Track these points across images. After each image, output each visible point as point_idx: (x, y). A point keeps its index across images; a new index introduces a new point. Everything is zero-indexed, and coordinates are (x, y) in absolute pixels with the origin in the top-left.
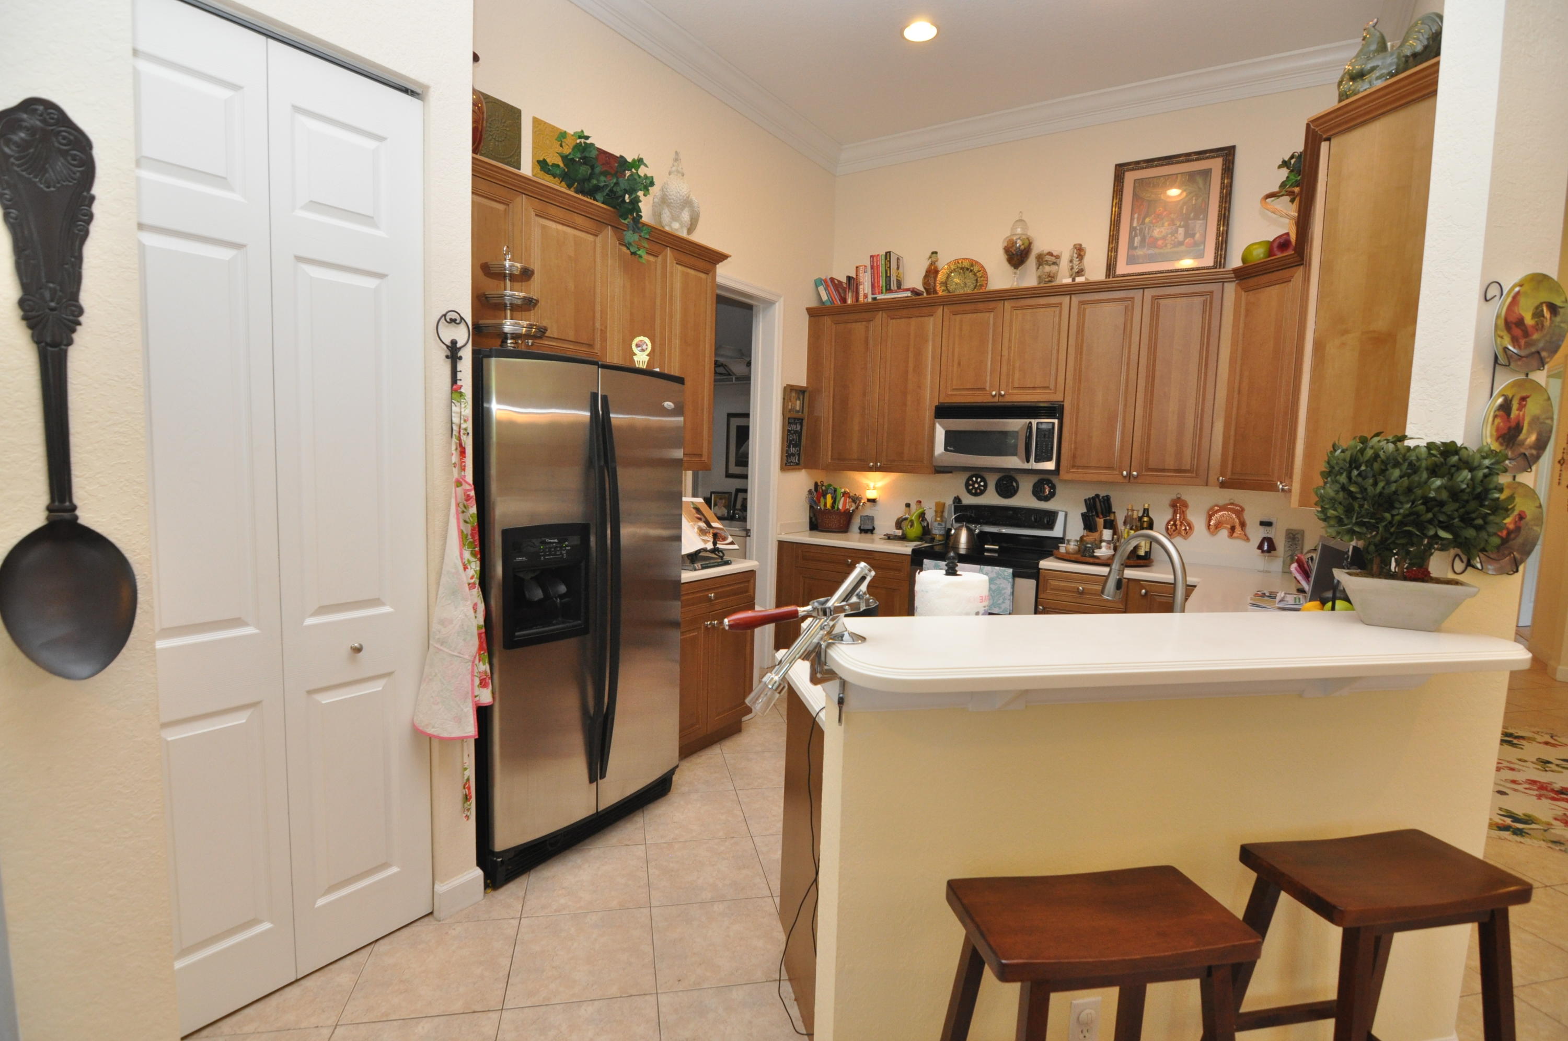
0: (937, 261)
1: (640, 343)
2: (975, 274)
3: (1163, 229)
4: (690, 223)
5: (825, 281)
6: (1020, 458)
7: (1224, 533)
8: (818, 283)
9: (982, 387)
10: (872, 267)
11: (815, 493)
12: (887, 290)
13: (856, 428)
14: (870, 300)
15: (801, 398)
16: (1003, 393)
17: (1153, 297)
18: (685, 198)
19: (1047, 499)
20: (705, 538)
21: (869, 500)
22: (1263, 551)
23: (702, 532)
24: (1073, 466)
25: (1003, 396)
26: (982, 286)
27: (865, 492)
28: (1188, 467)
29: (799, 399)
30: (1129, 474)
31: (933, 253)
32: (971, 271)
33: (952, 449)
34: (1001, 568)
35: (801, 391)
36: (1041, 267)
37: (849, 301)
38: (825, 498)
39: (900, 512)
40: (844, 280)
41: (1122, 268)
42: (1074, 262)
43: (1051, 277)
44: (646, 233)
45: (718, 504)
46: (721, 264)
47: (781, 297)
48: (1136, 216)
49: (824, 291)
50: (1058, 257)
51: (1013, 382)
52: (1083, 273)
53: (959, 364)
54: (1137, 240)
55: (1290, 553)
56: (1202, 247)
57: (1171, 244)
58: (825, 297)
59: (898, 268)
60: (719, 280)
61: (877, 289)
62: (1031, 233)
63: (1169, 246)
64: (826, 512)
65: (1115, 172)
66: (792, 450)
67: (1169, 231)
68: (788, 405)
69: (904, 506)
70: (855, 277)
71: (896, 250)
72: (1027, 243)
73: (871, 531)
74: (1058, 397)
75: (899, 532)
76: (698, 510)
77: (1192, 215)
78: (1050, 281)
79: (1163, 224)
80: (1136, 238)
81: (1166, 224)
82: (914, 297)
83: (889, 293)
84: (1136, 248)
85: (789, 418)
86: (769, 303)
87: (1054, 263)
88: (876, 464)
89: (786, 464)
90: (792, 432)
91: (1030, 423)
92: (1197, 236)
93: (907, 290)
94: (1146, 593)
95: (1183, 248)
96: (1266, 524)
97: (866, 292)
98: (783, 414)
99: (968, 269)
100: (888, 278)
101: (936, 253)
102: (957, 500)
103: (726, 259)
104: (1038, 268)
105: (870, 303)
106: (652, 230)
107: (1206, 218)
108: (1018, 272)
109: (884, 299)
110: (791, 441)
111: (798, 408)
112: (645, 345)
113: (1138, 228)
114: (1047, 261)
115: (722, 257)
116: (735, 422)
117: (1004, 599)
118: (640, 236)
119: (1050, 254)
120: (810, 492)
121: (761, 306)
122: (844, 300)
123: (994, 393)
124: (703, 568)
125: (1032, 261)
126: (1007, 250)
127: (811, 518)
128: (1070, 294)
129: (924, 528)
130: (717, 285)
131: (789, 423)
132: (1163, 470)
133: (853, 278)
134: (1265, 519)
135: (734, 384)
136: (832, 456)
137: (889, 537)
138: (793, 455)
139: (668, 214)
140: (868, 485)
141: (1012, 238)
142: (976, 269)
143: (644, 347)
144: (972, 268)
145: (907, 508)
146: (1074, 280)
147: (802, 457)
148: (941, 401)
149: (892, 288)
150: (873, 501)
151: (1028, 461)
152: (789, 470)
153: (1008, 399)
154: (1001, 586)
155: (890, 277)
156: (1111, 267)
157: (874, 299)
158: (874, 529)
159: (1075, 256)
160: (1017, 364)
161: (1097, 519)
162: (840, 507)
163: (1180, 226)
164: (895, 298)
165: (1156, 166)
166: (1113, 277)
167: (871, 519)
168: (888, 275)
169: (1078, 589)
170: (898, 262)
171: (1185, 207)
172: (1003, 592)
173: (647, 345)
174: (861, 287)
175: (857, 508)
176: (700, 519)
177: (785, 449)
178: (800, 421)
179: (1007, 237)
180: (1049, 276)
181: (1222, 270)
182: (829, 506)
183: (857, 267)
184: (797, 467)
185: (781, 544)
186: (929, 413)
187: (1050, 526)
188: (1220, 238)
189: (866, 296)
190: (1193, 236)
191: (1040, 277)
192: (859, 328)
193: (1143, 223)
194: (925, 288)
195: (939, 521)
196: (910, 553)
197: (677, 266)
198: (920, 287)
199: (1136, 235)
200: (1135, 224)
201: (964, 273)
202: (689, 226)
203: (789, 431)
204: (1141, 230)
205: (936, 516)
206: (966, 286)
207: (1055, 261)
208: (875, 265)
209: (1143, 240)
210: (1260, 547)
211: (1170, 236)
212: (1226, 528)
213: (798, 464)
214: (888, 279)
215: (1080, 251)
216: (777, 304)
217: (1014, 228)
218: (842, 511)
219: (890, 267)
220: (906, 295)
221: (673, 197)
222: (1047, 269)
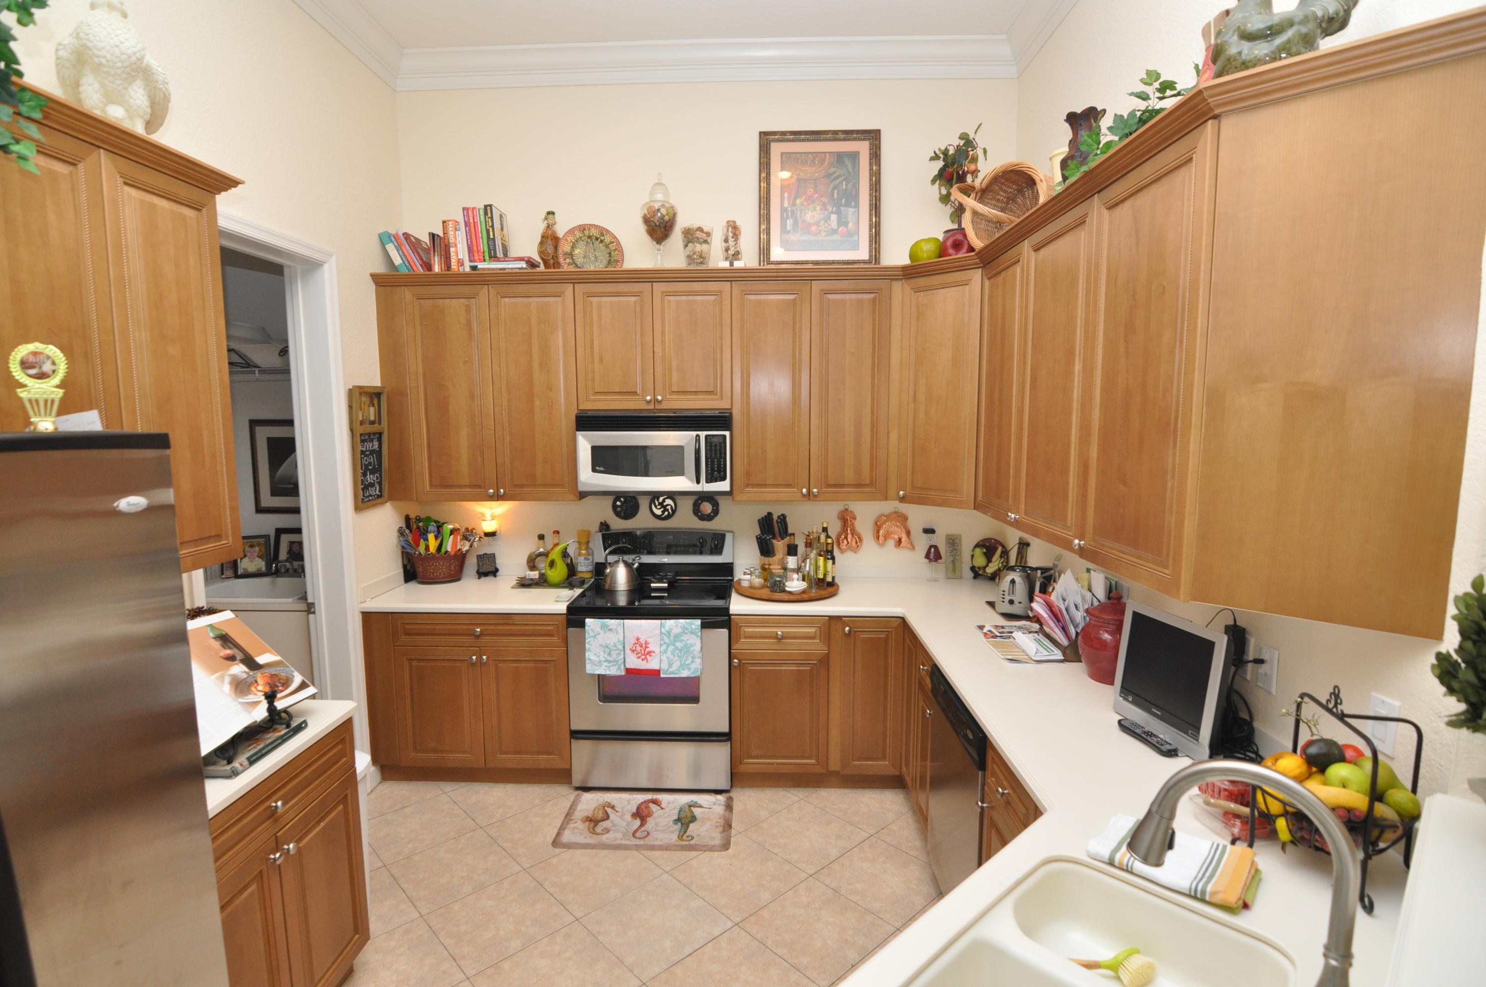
0: (555, 224)
1: (31, 359)
2: (607, 246)
3: (815, 213)
4: (149, 110)
5: (396, 236)
6: (690, 479)
7: (891, 543)
8: (384, 239)
9: (633, 390)
10: (467, 224)
11: (407, 531)
12: (490, 257)
13: (464, 443)
14: (468, 269)
15: (376, 401)
16: (659, 398)
17: (822, 290)
18: (133, 59)
19: (709, 518)
20: (251, 698)
21: (487, 535)
22: (930, 560)
23: (241, 687)
24: (748, 485)
25: (660, 402)
26: (618, 261)
27: (481, 524)
28: (868, 482)
29: (373, 406)
30: (809, 491)
31: (549, 213)
32: (602, 241)
33: (602, 469)
34: (687, 621)
35: (374, 395)
36: (690, 244)
37: (437, 269)
38: (426, 540)
39: (532, 546)
40: (426, 239)
41: (778, 253)
42: (730, 242)
43: (703, 258)
44: (33, 108)
45: (248, 554)
46: (223, 193)
47: (331, 256)
48: (786, 195)
49: (396, 252)
50: (708, 234)
51: (670, 386)
52: (740, 256)
53: (601, 360)
54: (790, 222)
55: (951, 559)
56: (856, 238)
57: (825, 231)
58: (397, 260)
59: (502, 229)
60: (223, 222)
61: (476, 254)
62: (673, 201)
63: (823, 234)
64: (429, 557)
65: (760, 141)
66: (370, 478)
67: (822, 216)
68: (357, 417)
69: (537, 538)
70: (441, 235)
71: (500, 206)
72: (671, 214)
73: (494, 572)
74: (724, 404)
75: (535, 575)
76: (224, 639)
77: (844, 201)
78: (701, 263)
79: (815, 209)
80: (788, 221)
81: (818, 208)
82: (530, 270)
83: (494, 261)
84: (789, 232)
85: (361, 435)
86: (312, 266)
87: (706, 242)
88: (498, 490)
89: (363, 500)
90: (367, 453)
91: (698, 436)
92: (850, 225)
93: (521, 259)
94: (850, 631)
95: (836, 237)
96: (929, 531)
97: (460, 257)
98: (352, 430)
99: (597, 239)
100: (491, 241)
101: (553, 213)
102: (604, 526)
103: (235, 187)
104: (686, 246)
105: (467, 274)
106: (48, 104)
107: (857, 206)
108: (661, 247)
109: (489, 269)
110: (366, 466)
111: (372, 418)
112: (49, 363)
113: (789, 209)
114: (698, 238)
115: (227, 183)
116: (264, 434)
117: (694, 657)
118: (19, 114)
119: (700, 229)
120: (401, 532)
121: (299, 267)
122: (428, 267)
123: (648, 398)
124: (252, 761)
125: (676, 237)
126: (647, 220)
127: (405, 567)
128: (731, 281)
129: (568, 565)
130: (220, 231)
131: (363, 441)
132: (842, 486)
133: (438, 236)
134: (928, 526)
135: (257, 380)
136: (430, 481)
137: (524, 584)
138: (372, 485)
139: (96, 86)
140: (483, 515)
141: (652, 204)
142: (607, 239)
143: (47, 367)
144: (602, 238)
145: (541, 542)
146: (731, 264)
147: (386, 485)
148: (581, 408)
149: (498, 255)
150: (492, 534)
151: (698, 482)
152: (368, 508)
153: (665, 406)
154: (689, 642)
155: (494, 239)
156: (764, 250)
157: (474, 268)
158: (497, 570)
159: (731, 235)
160: (674, 363)
161: (774, 541)
162: (449, 549)
163: (832, 212)
164: (504, 269)
165: (803, 140)
166: (768, 264)
167: (492, 557)
168: (492, 237)
169: (777, 634)
170: (501, 220)
171: (836, 191)
172: (692, 649)
173: (54, 363)
174: (452, 250)
175: (471, 546)
176: (232, 658)
177: (360, 478)
178: (377, 436)
179: (647, 203)
180: (701, 257)
181: (877, 266)
182: (433, 549)
183: (444, 222)
184: (379, 500)
185: (369, 619)
186: (567, 421)
187: (718, 549)
188: (874, 230)
189: (461, 263)
190: (846, 224)
191: (689, 257)
192: (456, 307)
193: (794, 204)
194: (542, 259)
195: (584, 555)
196: (565, 612)
197: (127, 189)
198: (537, 258)
199: (787, 218)
200: (786, 205)
201: (593, 244)
202: (148, 117)
203: (362, 452)
204: (793, 212)
205: (580, 549)
206: (597, 261)
207: (706, 239)
208: (471, 221)
209: (796, 223)
210: (927, 556)
211: (822, 222)
212: (893, 538)
213: (379, 497)
214: (491, 243)
215: (734, 229)
216: (326, 267)
217: (652, 193)
218: (452, 554)
219: (492, 226)
220: (520, 266)
221: (103, 53)
222: (698, 247)
